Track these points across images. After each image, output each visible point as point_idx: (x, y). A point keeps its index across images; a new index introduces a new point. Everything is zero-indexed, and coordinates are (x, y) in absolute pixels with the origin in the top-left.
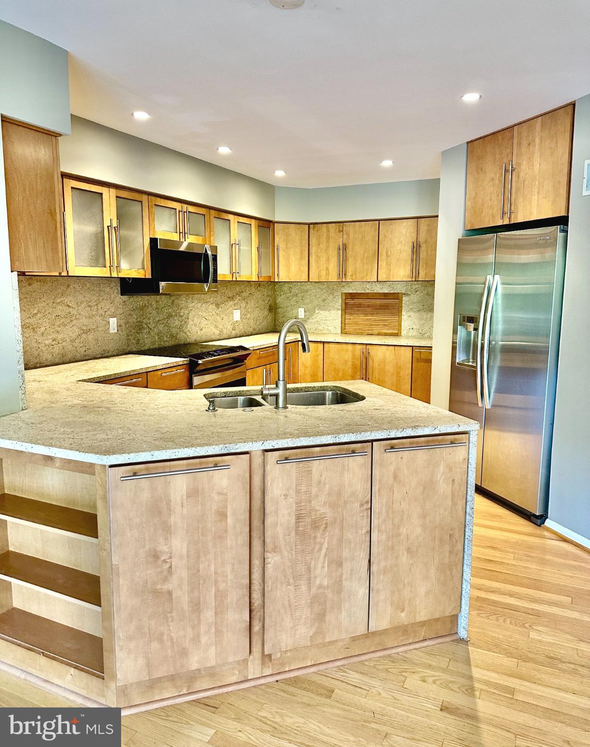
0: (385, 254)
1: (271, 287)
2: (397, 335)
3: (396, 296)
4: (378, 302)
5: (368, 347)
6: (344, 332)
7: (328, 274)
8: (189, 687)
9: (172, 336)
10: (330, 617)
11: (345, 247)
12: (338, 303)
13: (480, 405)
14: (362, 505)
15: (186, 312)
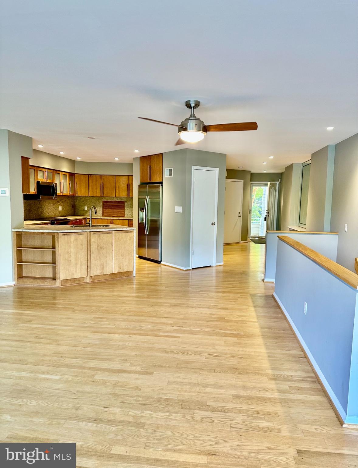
0: (118, 187)
1: (73, 198)
2: (124, 216)
3: (123, 202)
4: (116, 204)
5: (113, 220)
6: (103, 216)
7: (96, 193)
8: (74, 283)
9: (39, 215)
10: (105, 269)
11: (103, 184)
12: (101, 204)
13: (146, 233)
14: (111, 245)
15: (44, 206)
